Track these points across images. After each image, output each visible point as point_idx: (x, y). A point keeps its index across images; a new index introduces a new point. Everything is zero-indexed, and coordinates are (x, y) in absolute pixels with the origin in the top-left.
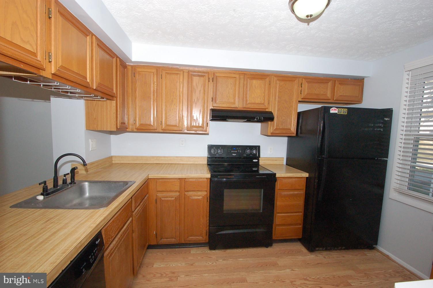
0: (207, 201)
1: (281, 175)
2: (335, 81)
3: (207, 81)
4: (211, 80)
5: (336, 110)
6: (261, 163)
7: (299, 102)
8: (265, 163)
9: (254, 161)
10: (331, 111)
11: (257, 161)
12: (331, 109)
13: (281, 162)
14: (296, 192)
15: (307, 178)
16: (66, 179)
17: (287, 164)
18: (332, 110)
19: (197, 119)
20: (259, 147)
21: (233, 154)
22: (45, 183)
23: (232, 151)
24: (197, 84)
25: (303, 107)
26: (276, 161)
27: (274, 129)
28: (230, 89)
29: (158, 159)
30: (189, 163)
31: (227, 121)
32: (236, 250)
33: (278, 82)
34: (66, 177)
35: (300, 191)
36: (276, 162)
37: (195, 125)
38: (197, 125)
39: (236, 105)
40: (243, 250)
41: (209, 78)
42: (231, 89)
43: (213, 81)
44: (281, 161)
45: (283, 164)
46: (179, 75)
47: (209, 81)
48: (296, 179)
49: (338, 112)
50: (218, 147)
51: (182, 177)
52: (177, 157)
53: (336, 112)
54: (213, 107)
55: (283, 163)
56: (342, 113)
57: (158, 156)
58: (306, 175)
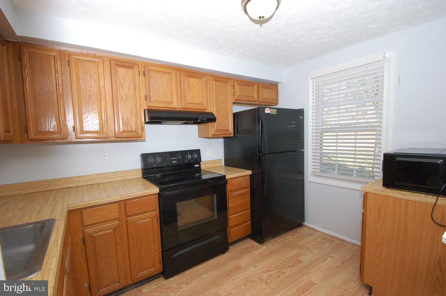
0: (157, 222)
1: (230, 176)
2: (259, 85)
3: (137, 74)
4: (142, 74)
5: (269, 110)
6: (202, 167)
7: (234, 103)
8: (206, 167)
9: (196, 166)
10: (265, 111)
11: (198, 165)
12: (266, 109)
13: (220, 164)
15: (250, 175)
17: (225, 165)
18: (266, 110)
19: (129, 123)
20: (199, 150)
21: (173, 162)
23: (171, 159)
24: (125, 78)
25: (237, 109)
26: (216, 163)
27: (215, 130)
28: (166, 86)
30: (117, 179)
31: (162, 124)
32: (195, 268)
33: (214, 82)
35: (246, 189)
37: (126, 130)
38: (129, 129)
39: (175, 105)
40: (202, 265)
41: (139, 72)
42: (168, 86)
43: (144, 76)
44: (219, 162)
45: (222, 166)
47: (140, 76)
48: (243, 178)
49: (271, 112)
50: (154, 155)
51: (122, 198)
52: (98, 174)
53: (269, 112)
54: (148, 107)
55: (222, 164)
56: (273, 113)
57: (68, 178)
58: (249, 172)
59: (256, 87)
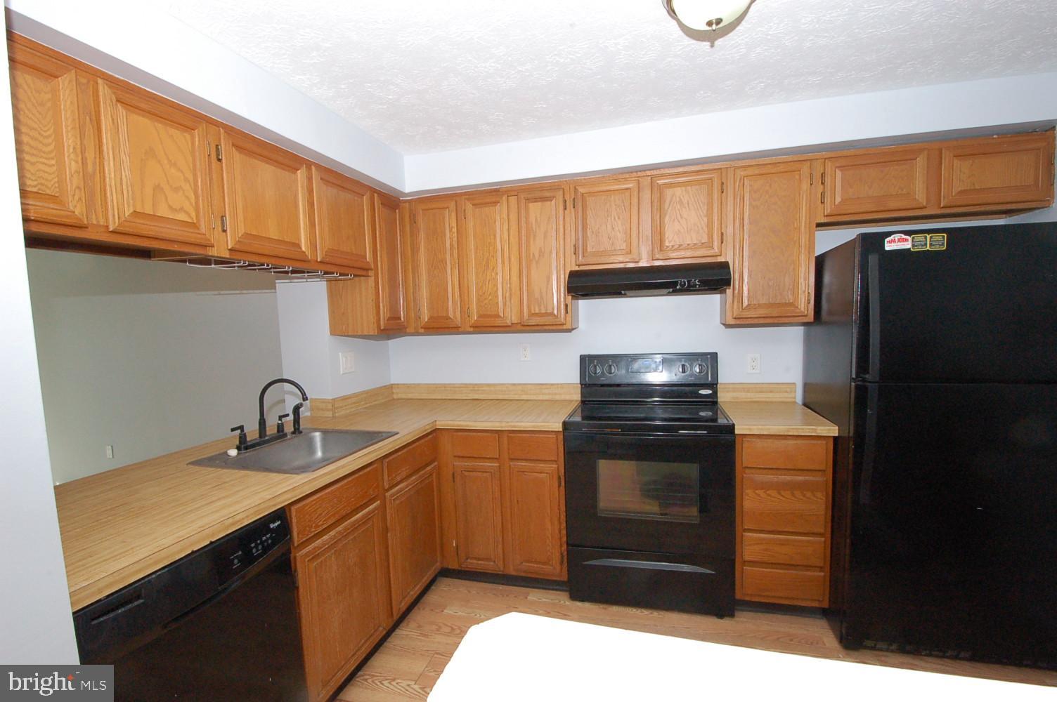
0: (559, 486)
1: (750, 429)
3: (561, 207)
4: (569, 204)
5: (906, 240)
6: (723, 397)
7: (819, 225)
8: (737, 398)
9: (703, 392)
10: (886, 245)
11: (710, 392)
12: (886, 240)
13: (790, 395)
14: (800, 478)
15: (835, 439)
16: (282, 424)
17: (805, 405)
18: (889, 242)
19: (542, 298)
20: (714, 356)
22: (241, 428)
24: (539, 219)
25: (828, 240)
26: (771, 392)
27: (745, 305)
28: (615, 218)
29: (476, 389)
30: (541, 397)
31: (625, 296)
33: (747, 181)
34: (281, 420)
35: (814, 476)
36: (770, 395)
37: (537, 312)
38: (543, 311)
39: (635, 257)
41: (565, 201)
42: (619, 218)
43: (574, 207)
44: (787, 392)
45: (795, 402)
46: (498, 207)
47: (565, 209)
48: (799, 442)
49: (913, 245)
51: (502, 427)
52: (514, 385)
53: (908, 245)
54: (579, 266)
55: (795, 398)
56: (928, 248)
57: (476, 384)
58: (832, 430)
59: (921, 161)
